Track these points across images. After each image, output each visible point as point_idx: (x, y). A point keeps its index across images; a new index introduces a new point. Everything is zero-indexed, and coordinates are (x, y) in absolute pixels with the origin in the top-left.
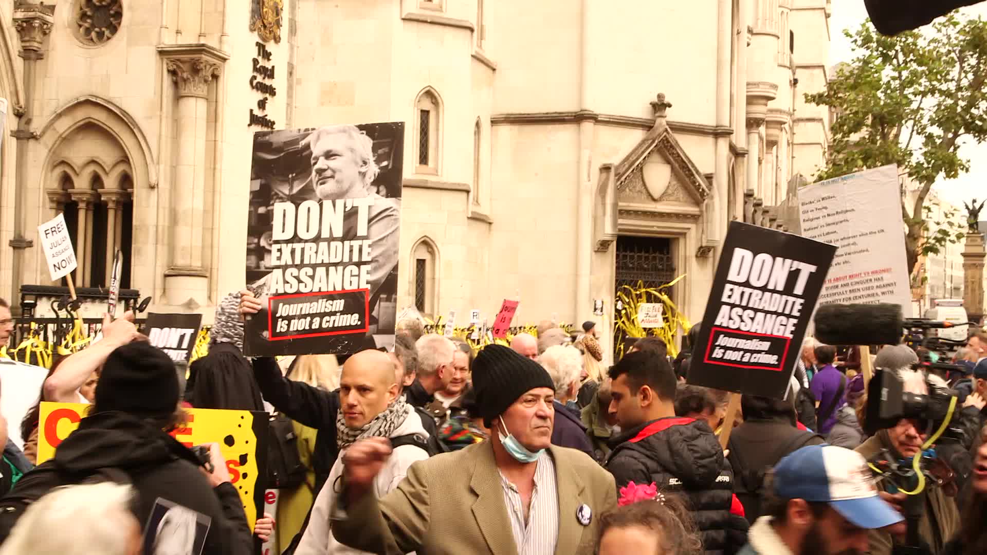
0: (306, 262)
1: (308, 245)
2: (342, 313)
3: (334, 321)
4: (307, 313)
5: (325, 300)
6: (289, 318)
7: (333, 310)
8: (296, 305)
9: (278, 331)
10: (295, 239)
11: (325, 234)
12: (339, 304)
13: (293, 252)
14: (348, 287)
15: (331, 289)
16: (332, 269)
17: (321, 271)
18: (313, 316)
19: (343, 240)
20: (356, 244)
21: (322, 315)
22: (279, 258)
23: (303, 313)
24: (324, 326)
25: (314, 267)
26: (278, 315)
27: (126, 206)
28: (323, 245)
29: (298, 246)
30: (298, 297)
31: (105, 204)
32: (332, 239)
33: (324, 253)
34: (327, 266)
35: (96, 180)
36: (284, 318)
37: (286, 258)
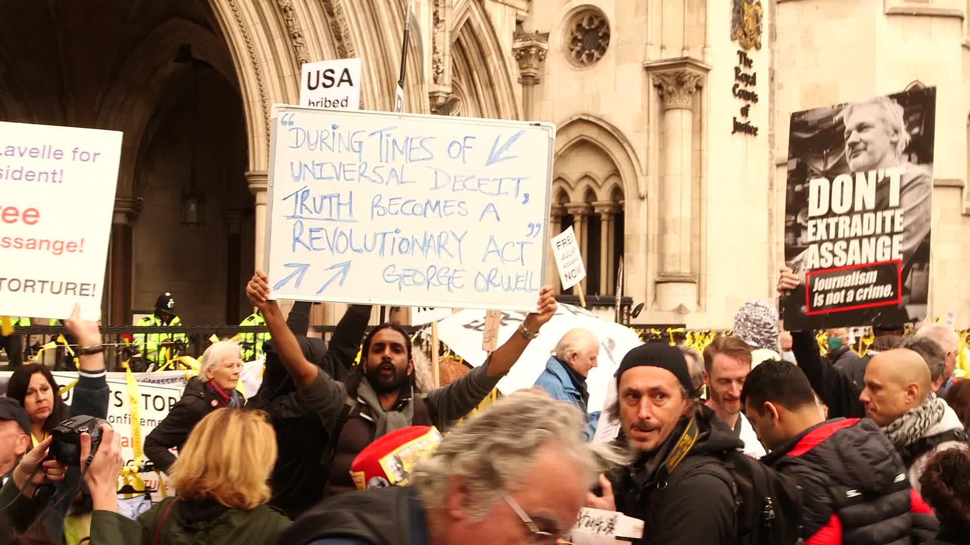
0: (840, 235)
1: (842, 219)
2: (876, 284)
3: (868, 294)
4: (842, 286)
5: (858, 272)
6: (825, 292)
7: (867, 282)
8: (831, 279)
9: (815, 305)
10: (830, 213)
11: (858, 207)
12: (872, 276)
13: (828, 227)
14: (880, 259)
15: (864, 261)
16: (865, 241)
17: (854, 244)
18: (847, 289)
19: (875, 211)
20: (888, 214)
21: (856, 288)
22: (815, 234)
23: (838, 286)
24: (858, 298)
25: (848, 240)
26: (815, 290)
27: (618, 217)
28: (856, 218)
29: (832, 221)
30: (833, 271)
31: (599, 216)
32: (864, 211)
33: (857, 226)
34: (861, 238)
35: (590, 194)
36: (820, 293)
37: (822, 233)
